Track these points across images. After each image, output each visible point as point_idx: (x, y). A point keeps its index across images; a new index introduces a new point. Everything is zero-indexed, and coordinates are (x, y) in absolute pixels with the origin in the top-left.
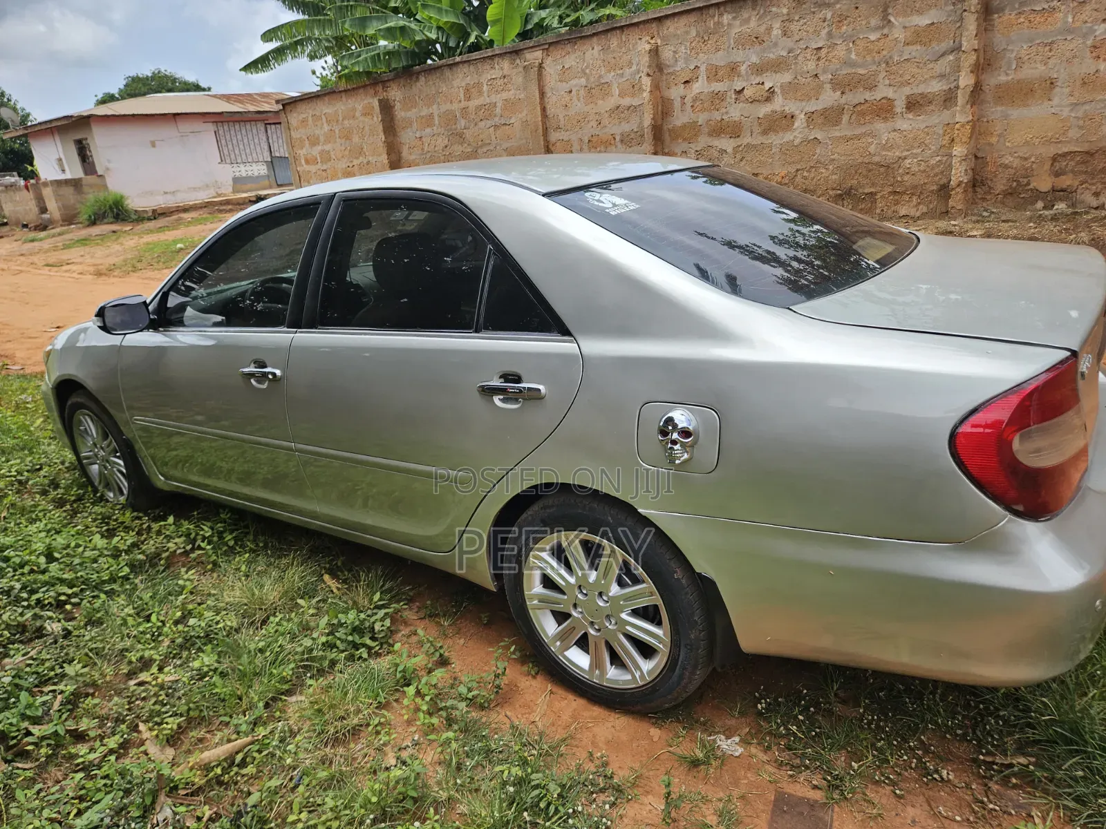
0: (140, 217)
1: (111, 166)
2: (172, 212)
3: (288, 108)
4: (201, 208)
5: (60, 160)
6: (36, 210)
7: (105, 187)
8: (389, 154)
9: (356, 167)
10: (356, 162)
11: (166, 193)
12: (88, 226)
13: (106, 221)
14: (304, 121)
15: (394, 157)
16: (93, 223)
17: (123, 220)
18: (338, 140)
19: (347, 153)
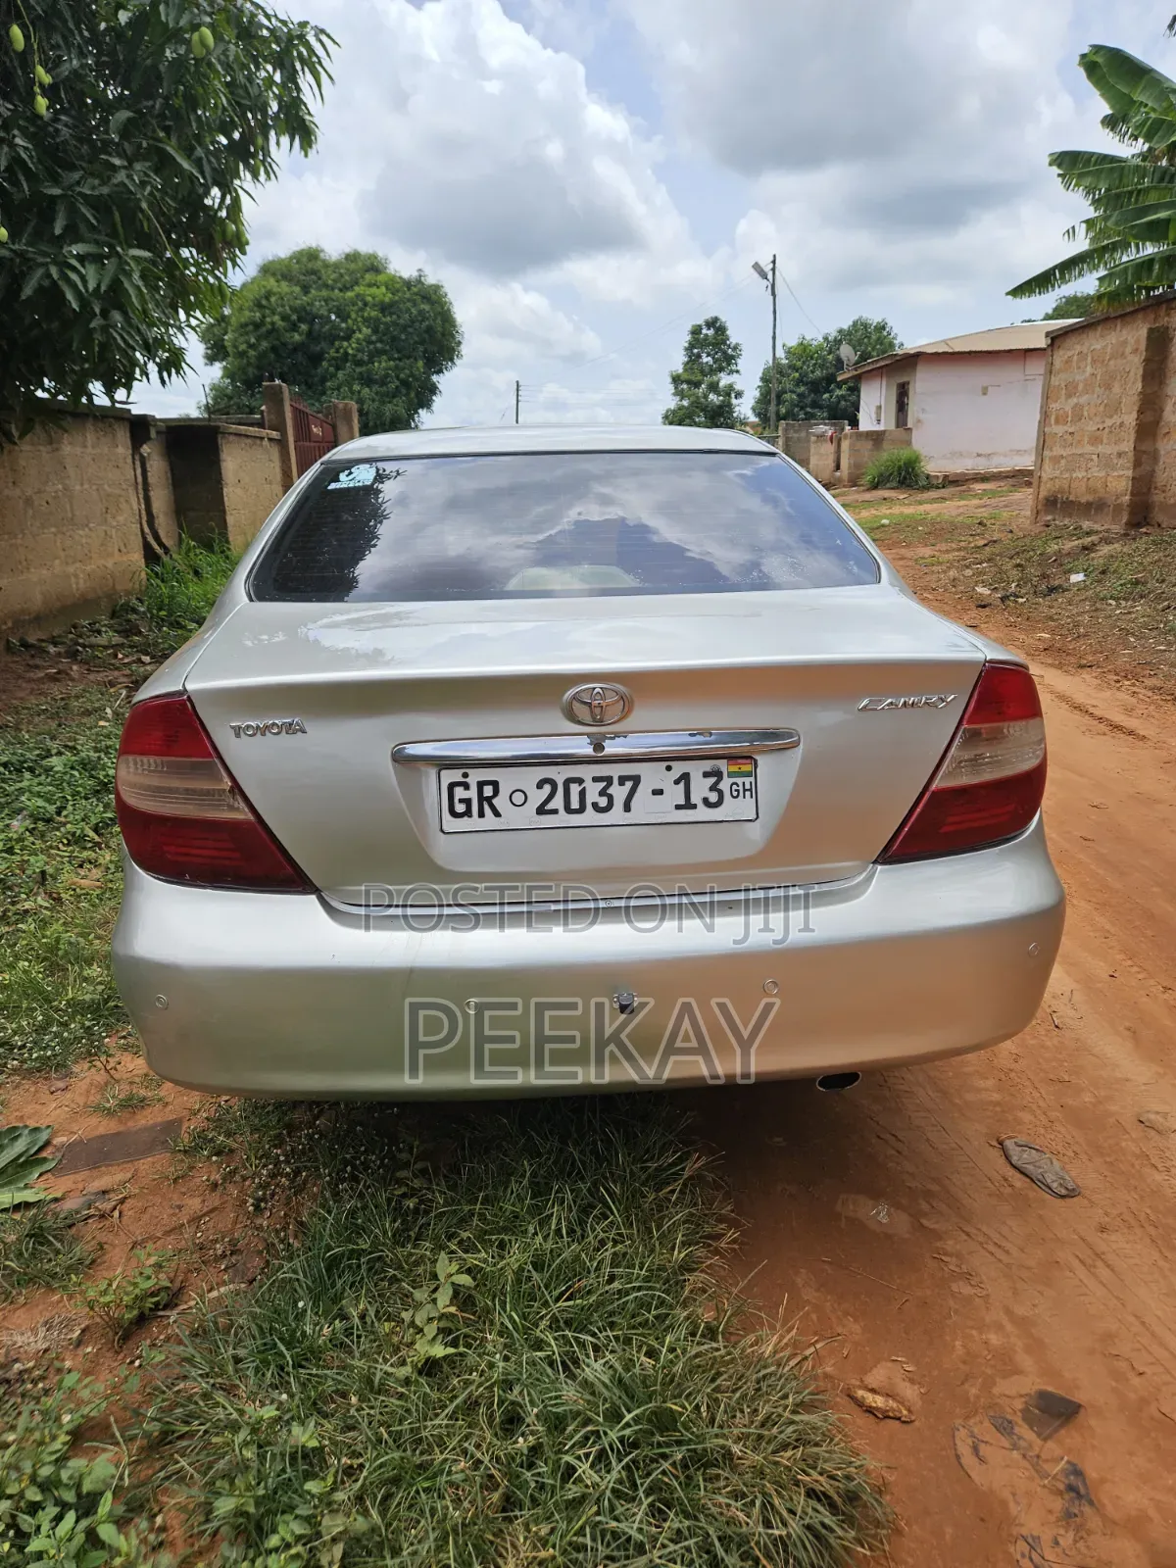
0: (930, 484)
1: (922, 416)
2: (967, 480)
3: (1057, 342)
4: (1007, 477)
5: (879, 408)
6: (832, 465)
7: (909, 443)
8: (1140, 412)
9: (1107, 430)
10: (1109, 422)
11: (979, 455)
12: (868, 490)
13: (888, 485)
14: (1068, 361)
15: (1149, 417)
16: (875, 486)
17: (909, 486)
18: (1097, 389)
19: (1101, 408)
